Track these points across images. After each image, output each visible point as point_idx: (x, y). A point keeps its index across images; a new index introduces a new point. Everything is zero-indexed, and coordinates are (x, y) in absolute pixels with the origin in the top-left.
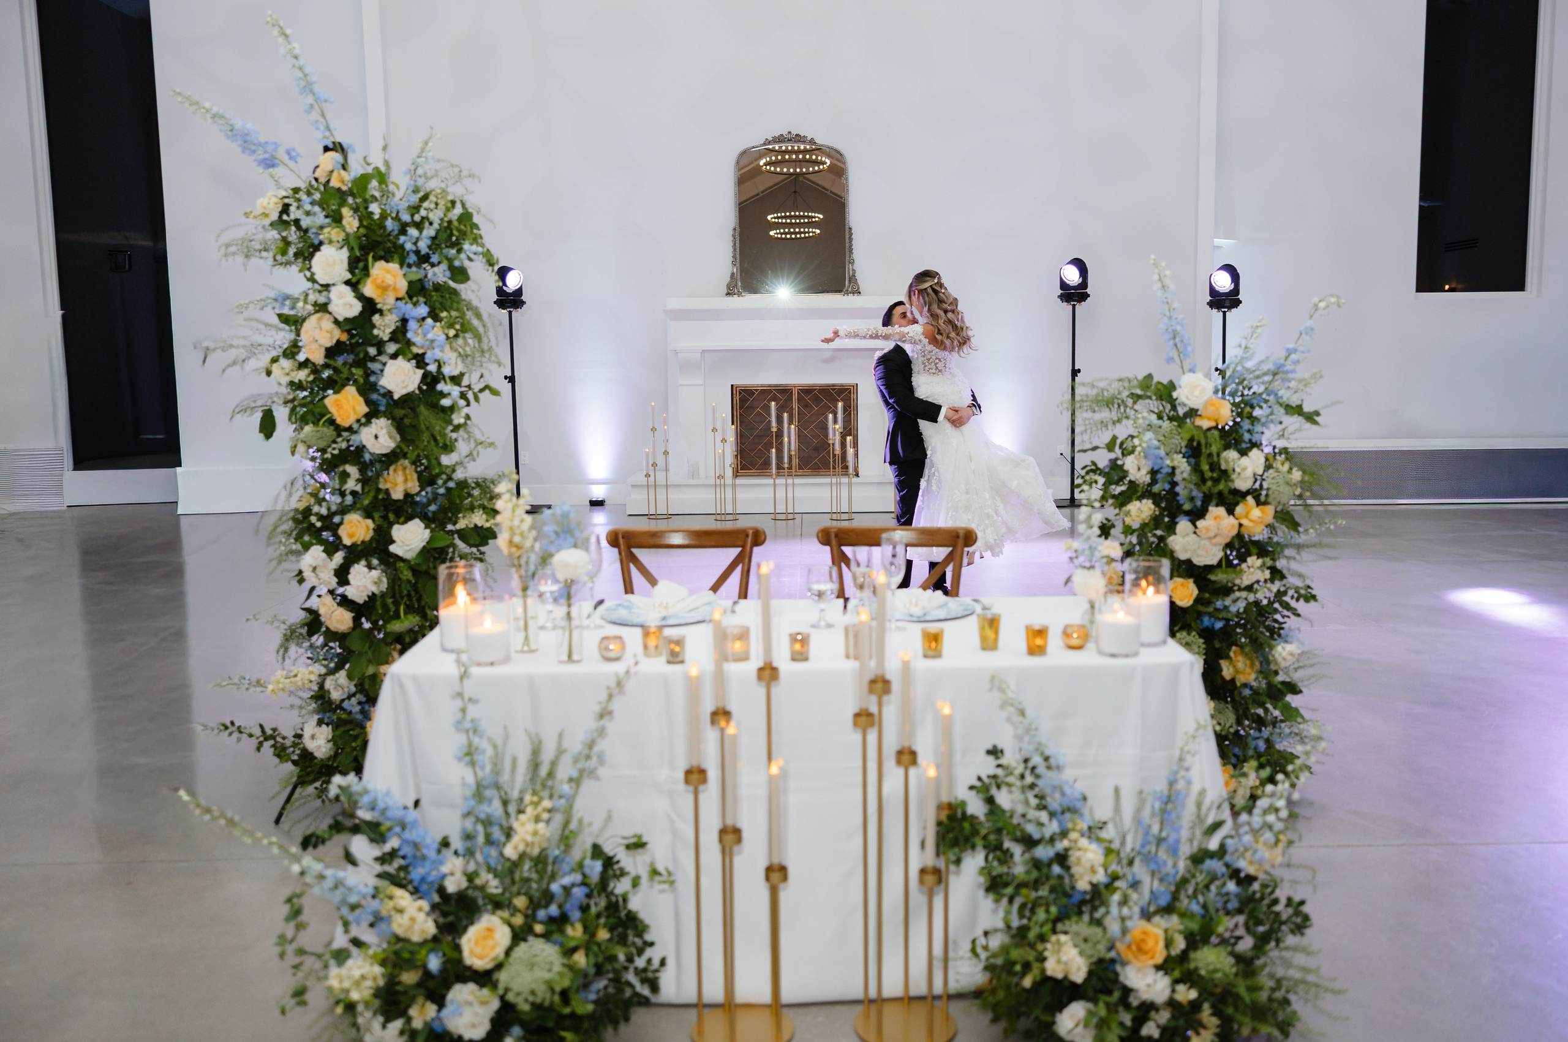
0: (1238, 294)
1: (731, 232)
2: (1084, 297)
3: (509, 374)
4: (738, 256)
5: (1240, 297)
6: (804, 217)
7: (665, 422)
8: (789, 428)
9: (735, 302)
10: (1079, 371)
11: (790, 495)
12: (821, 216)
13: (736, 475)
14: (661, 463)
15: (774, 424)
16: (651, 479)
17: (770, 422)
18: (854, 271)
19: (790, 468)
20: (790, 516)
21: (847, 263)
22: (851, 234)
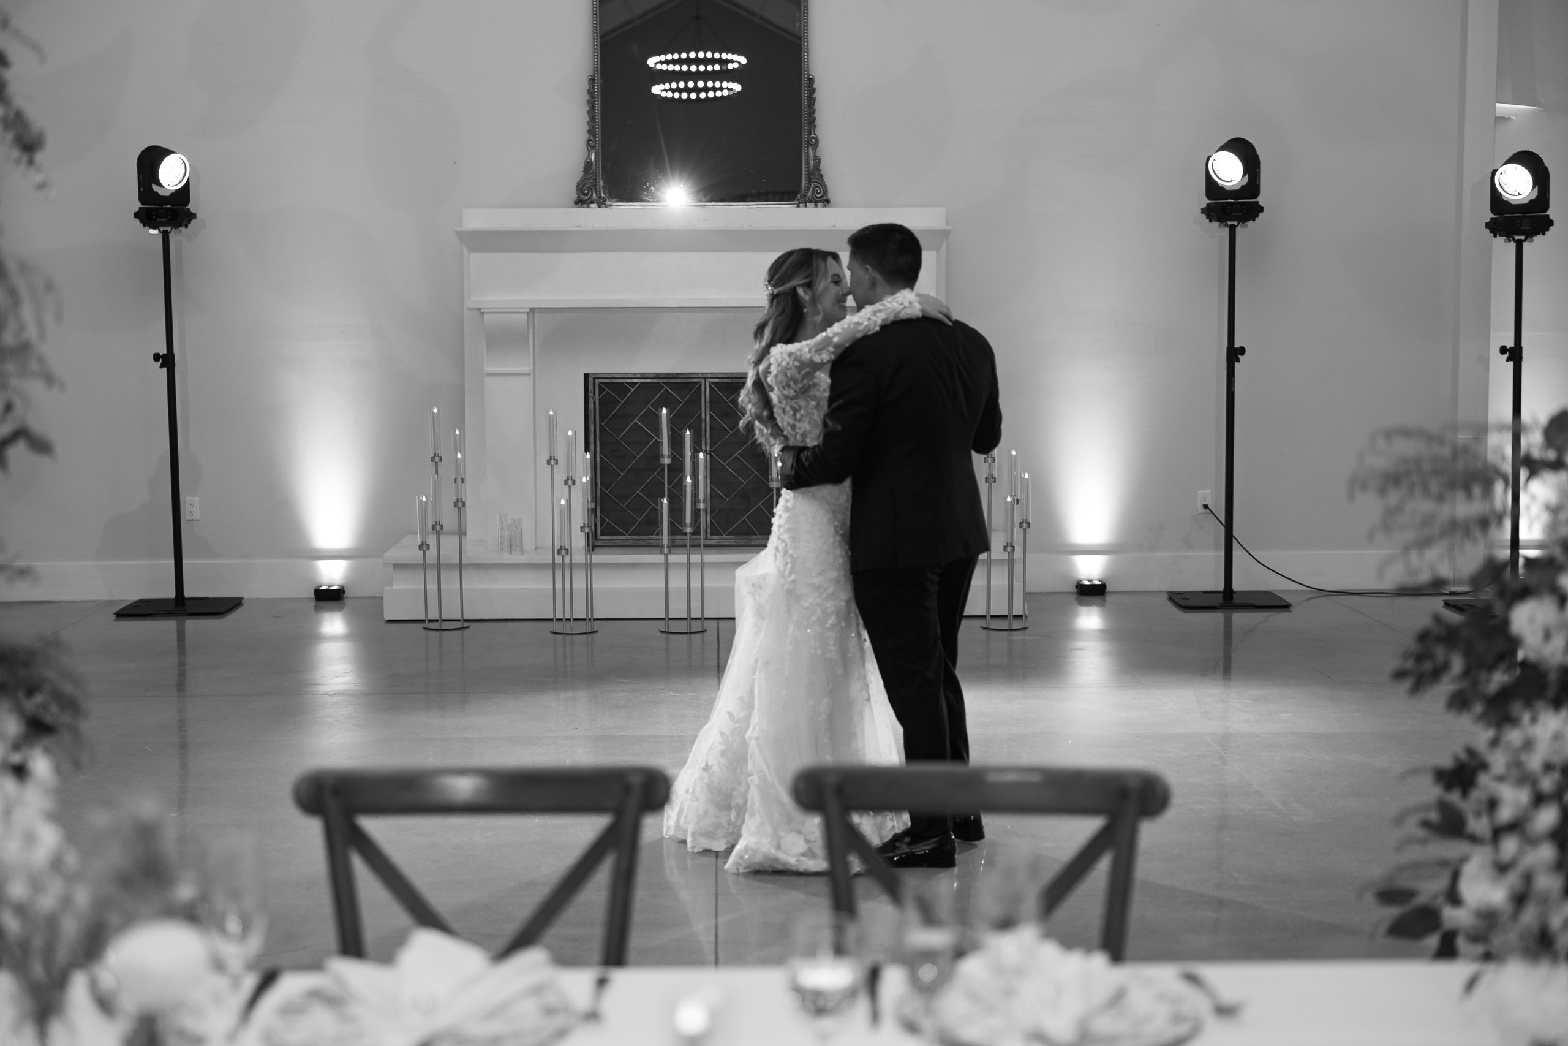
0: (1546, 207)
1: (586, 86)
2: (1252, 211)
3: (163, 351)
4: (598, 130)
5: (1551, 213)
6: (713, 61)
7: (460, 445)
8: (694, 457)
9: (594, 217)
10: (1242, 351)
11: (696, 584)
12: (743, 60)
13: (593, 544)
14: (449, 519)
15: (666, 450)
16: (432, 554)
17: (658, 444)
18: (817, 160)
19: (697, 532)
20: (696, 626)
21: (804, 145)
22: (812, 91)
